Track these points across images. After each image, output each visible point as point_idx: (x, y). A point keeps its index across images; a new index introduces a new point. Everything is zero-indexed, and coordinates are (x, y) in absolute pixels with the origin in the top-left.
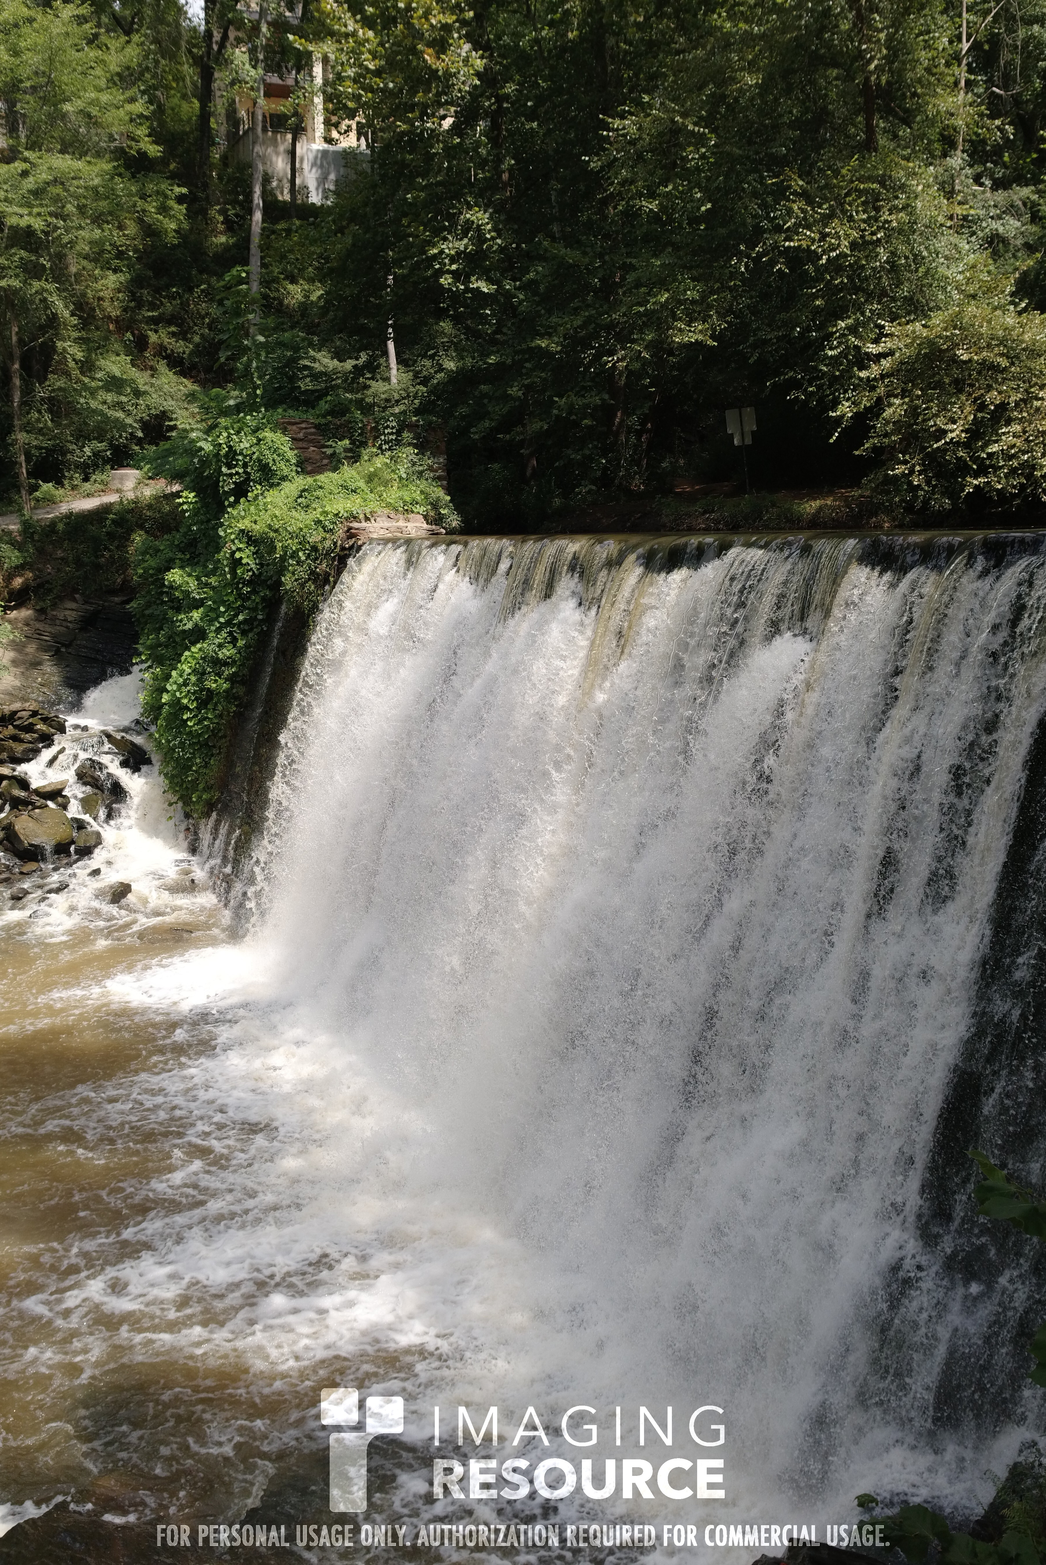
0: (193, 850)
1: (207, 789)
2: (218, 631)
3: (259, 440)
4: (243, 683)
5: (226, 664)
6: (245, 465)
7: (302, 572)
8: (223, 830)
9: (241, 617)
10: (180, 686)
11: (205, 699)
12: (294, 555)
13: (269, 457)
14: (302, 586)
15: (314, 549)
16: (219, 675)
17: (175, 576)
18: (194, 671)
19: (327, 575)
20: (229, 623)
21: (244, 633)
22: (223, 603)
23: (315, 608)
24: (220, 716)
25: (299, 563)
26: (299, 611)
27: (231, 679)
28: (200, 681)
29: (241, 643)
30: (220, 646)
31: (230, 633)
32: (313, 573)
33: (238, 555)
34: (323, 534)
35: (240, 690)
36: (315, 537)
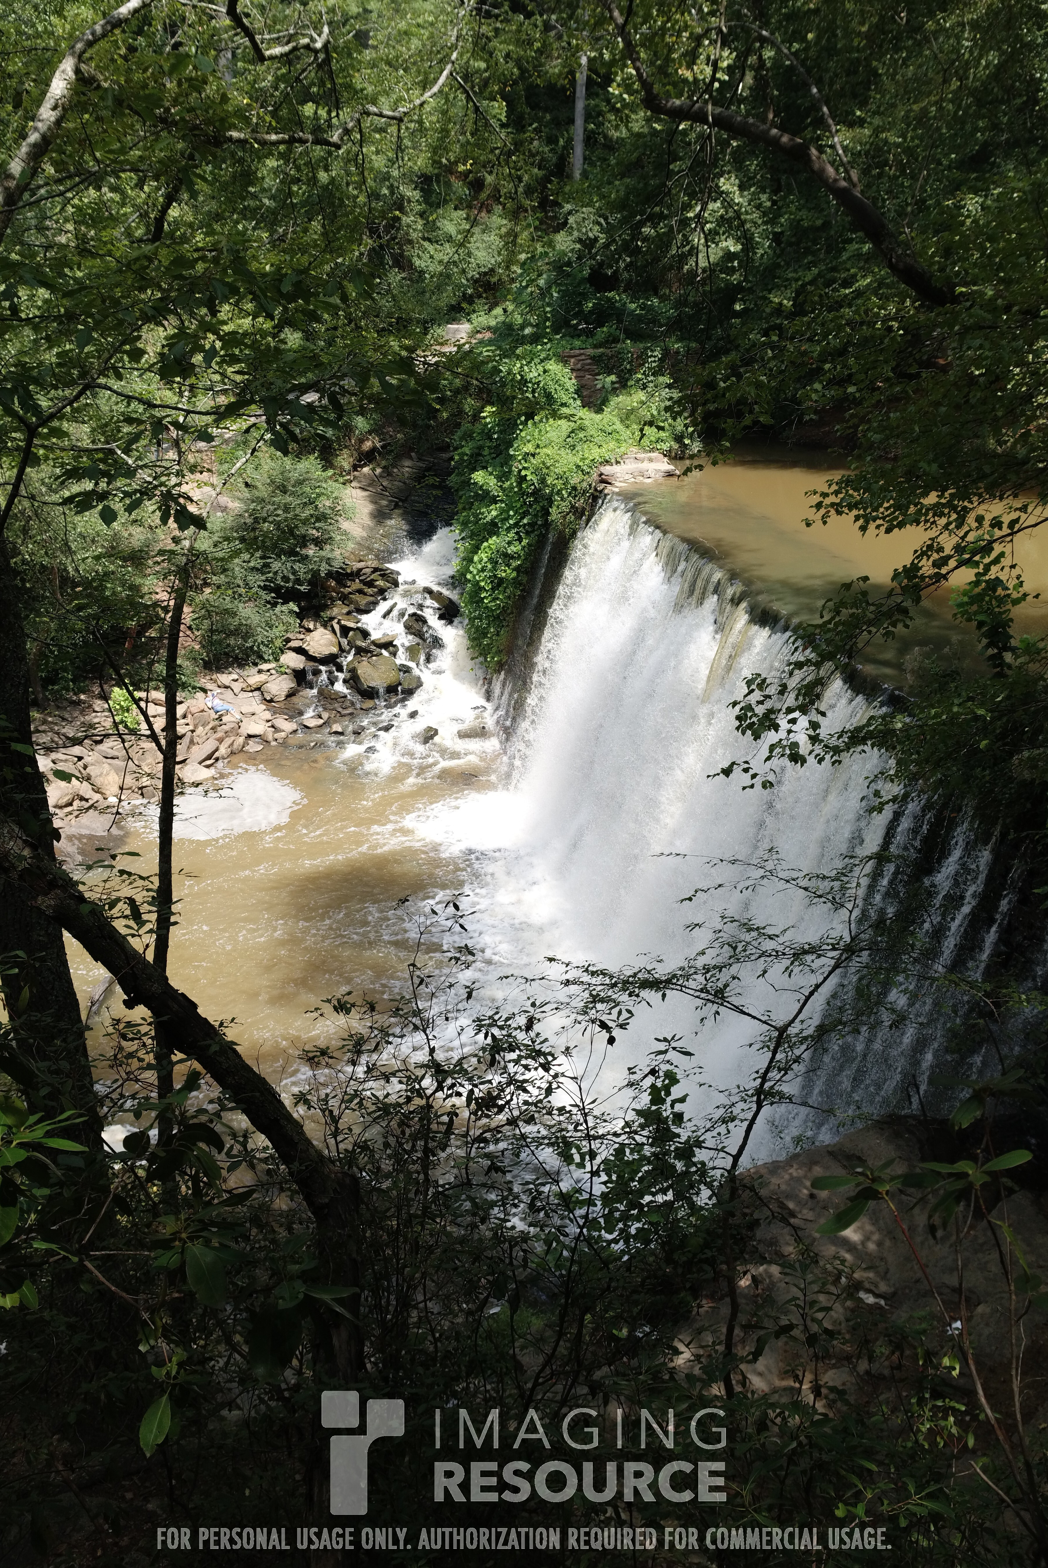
0: (488, 696)
1: (499, 652)
2: (508, 530)
3: (545, 371)
4: (526, 573)
5: (512, 557)
6: (533, 391)
7: (565, 506)
8: (508, 690)
9: (525, 521)
10: (479, 572)
11: (498, 583)
12: (559, 493)
13: (552, 387)
14: (564, 517)
15: (574, 488)
16: (508, 565)
17: (479, 477)
18: (490, 560)
19: (584, 509)
20: (516, 525)
21: (527, 533)
22: (512, 508)
23: (574, 534)
24: (509, 597)
25: (562, 499)
26: (561, 534)
27: (517, 569)
28: (494, 568)
29: (525, 542)
30: (509, 543)
31: (517, 533)
32: (573, 507)
33: (523, 473)
34: (581, 476)
35: (524, 579)
36: (575, 480)
